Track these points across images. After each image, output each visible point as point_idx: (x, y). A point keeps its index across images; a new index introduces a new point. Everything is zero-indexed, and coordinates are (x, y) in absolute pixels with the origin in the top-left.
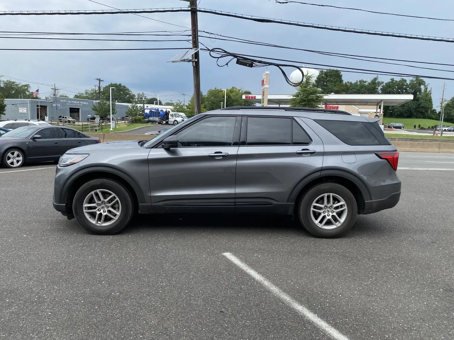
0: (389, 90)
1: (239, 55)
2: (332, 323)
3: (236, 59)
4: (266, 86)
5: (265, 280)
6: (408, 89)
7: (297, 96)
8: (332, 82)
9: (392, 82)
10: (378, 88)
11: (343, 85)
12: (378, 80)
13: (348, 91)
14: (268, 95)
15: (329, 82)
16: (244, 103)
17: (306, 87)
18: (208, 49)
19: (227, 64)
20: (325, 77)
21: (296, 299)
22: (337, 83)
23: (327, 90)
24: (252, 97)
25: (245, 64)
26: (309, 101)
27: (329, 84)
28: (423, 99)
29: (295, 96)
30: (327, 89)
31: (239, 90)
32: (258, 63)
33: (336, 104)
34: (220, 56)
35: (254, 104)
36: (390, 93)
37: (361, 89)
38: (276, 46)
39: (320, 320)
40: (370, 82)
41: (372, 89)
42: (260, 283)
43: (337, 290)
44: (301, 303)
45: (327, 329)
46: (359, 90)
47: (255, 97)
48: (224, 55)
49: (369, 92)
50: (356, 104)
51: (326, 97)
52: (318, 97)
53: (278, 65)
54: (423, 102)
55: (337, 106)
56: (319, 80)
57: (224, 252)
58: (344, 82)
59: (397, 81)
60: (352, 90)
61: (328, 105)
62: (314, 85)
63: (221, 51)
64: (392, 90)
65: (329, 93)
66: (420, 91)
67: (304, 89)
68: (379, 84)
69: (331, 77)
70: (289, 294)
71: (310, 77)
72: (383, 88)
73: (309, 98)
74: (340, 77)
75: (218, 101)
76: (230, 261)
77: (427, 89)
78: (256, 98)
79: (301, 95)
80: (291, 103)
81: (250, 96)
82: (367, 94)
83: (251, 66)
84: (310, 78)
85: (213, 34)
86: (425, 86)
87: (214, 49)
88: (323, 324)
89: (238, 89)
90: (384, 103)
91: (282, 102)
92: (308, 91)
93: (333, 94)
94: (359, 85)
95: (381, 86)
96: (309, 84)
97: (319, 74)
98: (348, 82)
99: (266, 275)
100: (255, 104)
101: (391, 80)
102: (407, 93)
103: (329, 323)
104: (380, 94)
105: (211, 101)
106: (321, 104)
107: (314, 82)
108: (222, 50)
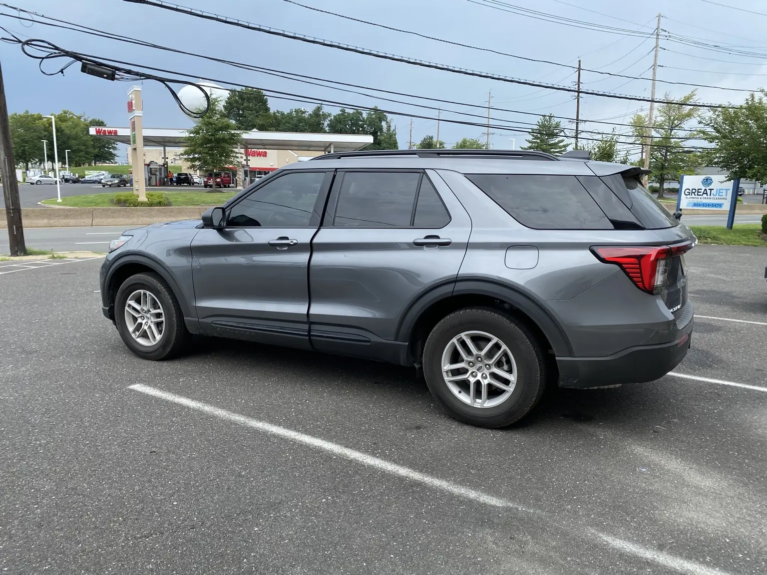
0: (340, 126)
1: (85, 57)
2: (302, 430)
3: (79, 64)
4: (138, 113)
5: (204, 405)
6: (365, 126)
7: (197, 132)
8: (251, 111)
9: (342, 115)
10: (323, 124)
11: (269, 117)
12: (323, 110)
13: (279, 127)
14: (143, 130)
15: (247, 110)
16: (92, 143)
17: (211, 118)
18: (17, 39)
19: (62, 71)
20: (240, 101)
21: (252, 417)
22: (260, 113)
23: (244, 124)
24: (110, 132)
25: (100, 75)
26: (218, 141)
27: (247, 113)
28: (386, 142)
29: (193, 133)
30: (245, 122)
31: (80, 118)
32: (124, 73)
33: (262, 147)
34: (44, 55)
35: (113, 145)
36: (340, 132)
37: (299, 123)
38: (155, 46)
39: (287, 431)
40: (312, 113)
41: (314, 124)
42: (198, 410)
43: (302, 397)
44: (260, 419)
45: (297, 438)
46: (296, 126)
47: (116, 132)
48: (55, 53)
49: (311, 130)
50: (294, 148)
51: (246, 136)
52: (233, 135)
53: (162, 80)
54: (387, 146)
55: (264, 150)
56: (230, 105)
57: (129, 385)
58: (272, 111)
59: (350, 114)
60: (287, 125)
61: (250, 150)
62: (223, 116)
63: (47, 45)
64: (344, 127)
65: (249, 128)
66: (381, 129)
67: (207, 120)
68: (325, 116)
69: (250, 103)
70: (242, 414)
71: (216, 100)
72: (330, 123)
73: (217, 136)
74: (265, 102)
75: (34, 138)
76: (144, 394)
77: (390, 126)
78: (118, 134)
79: (203, 130)
80: (187, 144)
81: (106, 129)
82: (308, 132)
83: (112, 77)
84: (215, 102)
85: (26, 11)
86: (387, 122)
87: (29, 41)
88: (292, 434)
89: (76, 115)
90: (334, 147)
91: (169, 142)
92: (215, 124)
93: (255, 131)
94: (295, 117)
95: (328, 121)
96: (216, 113)
97: (229, 96)
98: (278, 112)
99: (204, 400)
100: (115, 145)
101: (341, 111)
102: (365, 133)
103: (298, 431)
104: (328, 133)
105: (18, 137)
106: (239, 147)
107: (223, 109)
108: (49, 44)
